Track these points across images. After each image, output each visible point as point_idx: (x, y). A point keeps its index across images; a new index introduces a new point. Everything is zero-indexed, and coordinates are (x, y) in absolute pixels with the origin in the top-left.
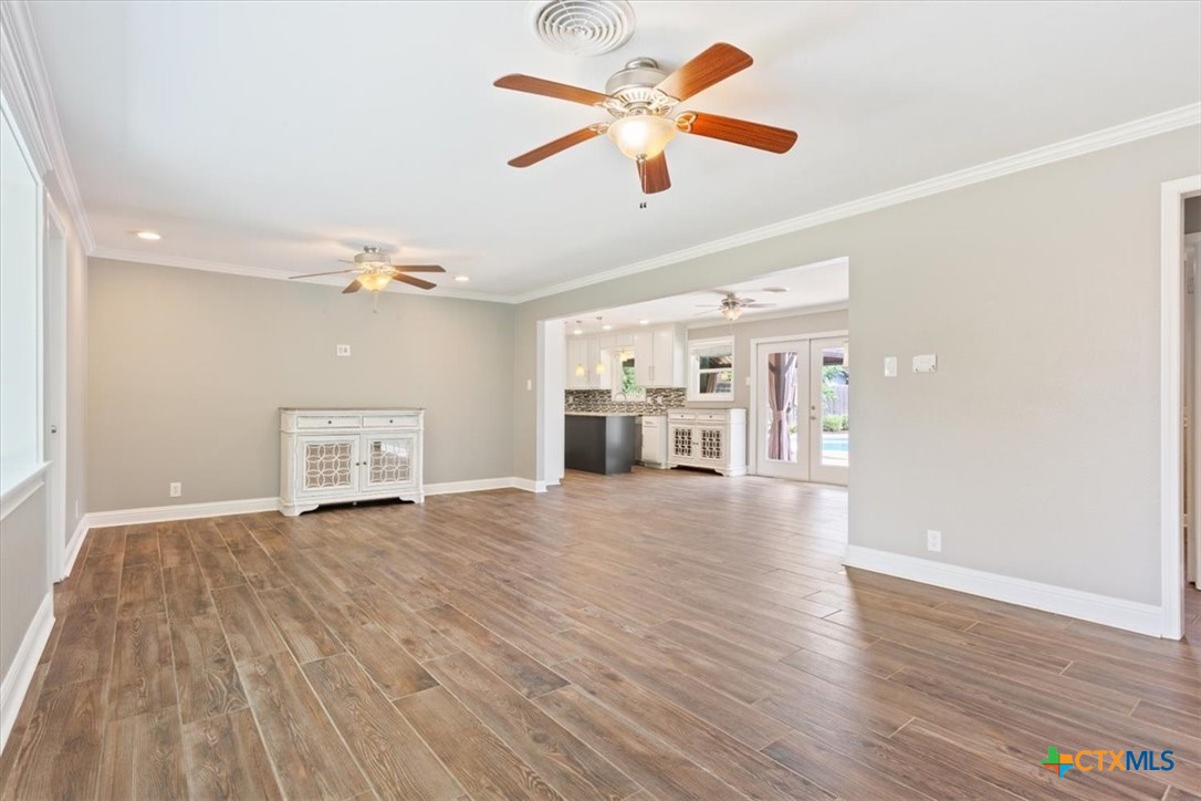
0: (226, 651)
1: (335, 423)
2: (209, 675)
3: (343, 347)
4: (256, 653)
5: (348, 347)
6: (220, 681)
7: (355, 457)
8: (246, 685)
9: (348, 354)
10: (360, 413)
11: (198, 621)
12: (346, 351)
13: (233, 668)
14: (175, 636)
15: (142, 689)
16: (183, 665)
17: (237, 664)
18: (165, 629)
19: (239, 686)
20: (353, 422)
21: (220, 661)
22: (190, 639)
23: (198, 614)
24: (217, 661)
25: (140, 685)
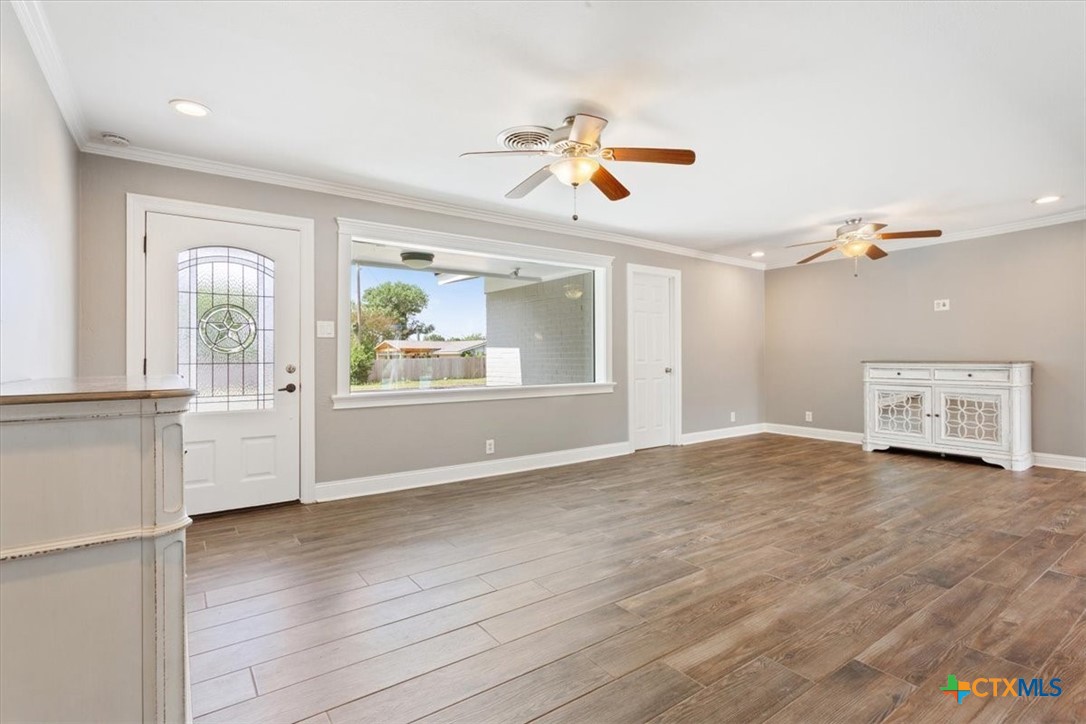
1: (904, 374)
3: (941, 302)
5: (947, 302)
7: (927, 407)
9: (947, 308)
10: (931, 366)
12: (944, 305)
20: (924, 375)
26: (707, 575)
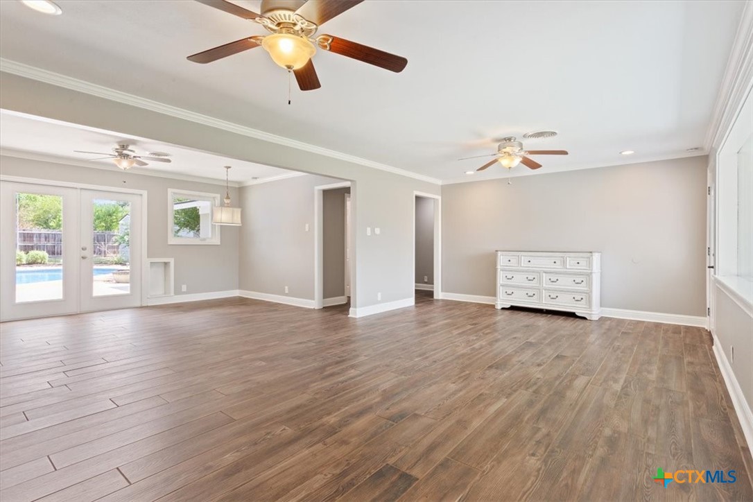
0: (620, 397)
2: (635, 390)
4: (605, 390)
6: (632, 387)
8: (622, 382)
11: (624, 427)
13: (622, 389)
14: (646, 422)
15: (670, 400)
16: (647, 401)
17: (619, 390)
18: (652, 433)
19: (625, 382)
21: (627, 394)
22: (636, 416)
23: (619, 433)
24: (629, 395)
25: (672, 402)
26: (382, 395)
